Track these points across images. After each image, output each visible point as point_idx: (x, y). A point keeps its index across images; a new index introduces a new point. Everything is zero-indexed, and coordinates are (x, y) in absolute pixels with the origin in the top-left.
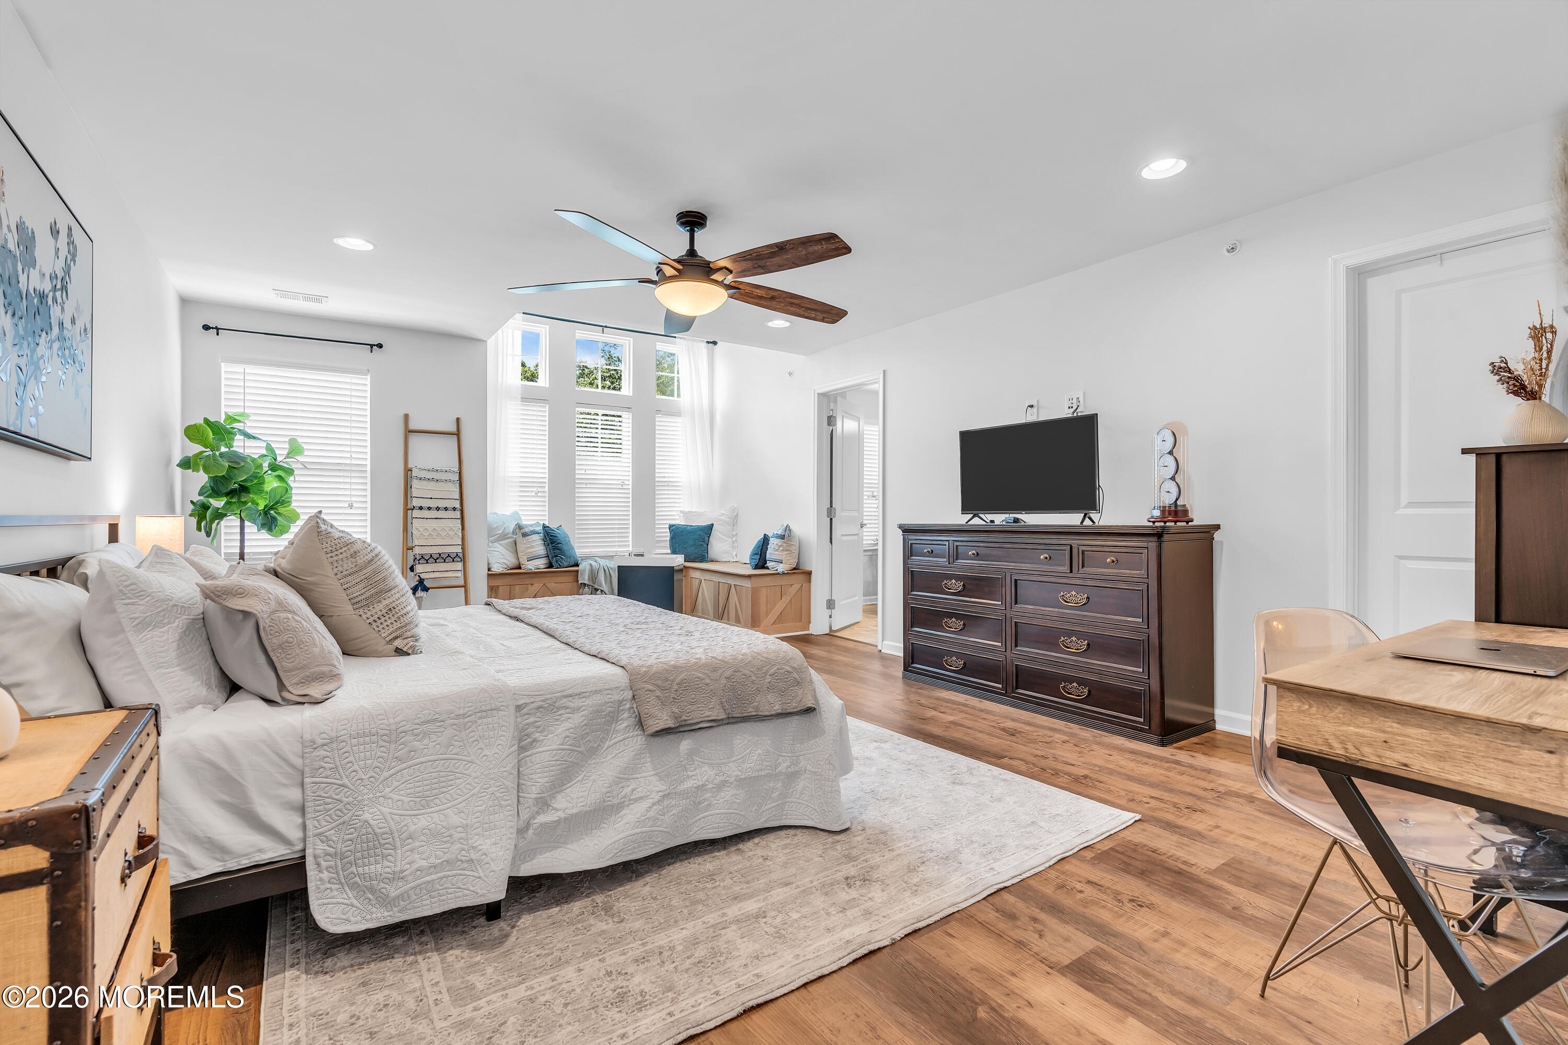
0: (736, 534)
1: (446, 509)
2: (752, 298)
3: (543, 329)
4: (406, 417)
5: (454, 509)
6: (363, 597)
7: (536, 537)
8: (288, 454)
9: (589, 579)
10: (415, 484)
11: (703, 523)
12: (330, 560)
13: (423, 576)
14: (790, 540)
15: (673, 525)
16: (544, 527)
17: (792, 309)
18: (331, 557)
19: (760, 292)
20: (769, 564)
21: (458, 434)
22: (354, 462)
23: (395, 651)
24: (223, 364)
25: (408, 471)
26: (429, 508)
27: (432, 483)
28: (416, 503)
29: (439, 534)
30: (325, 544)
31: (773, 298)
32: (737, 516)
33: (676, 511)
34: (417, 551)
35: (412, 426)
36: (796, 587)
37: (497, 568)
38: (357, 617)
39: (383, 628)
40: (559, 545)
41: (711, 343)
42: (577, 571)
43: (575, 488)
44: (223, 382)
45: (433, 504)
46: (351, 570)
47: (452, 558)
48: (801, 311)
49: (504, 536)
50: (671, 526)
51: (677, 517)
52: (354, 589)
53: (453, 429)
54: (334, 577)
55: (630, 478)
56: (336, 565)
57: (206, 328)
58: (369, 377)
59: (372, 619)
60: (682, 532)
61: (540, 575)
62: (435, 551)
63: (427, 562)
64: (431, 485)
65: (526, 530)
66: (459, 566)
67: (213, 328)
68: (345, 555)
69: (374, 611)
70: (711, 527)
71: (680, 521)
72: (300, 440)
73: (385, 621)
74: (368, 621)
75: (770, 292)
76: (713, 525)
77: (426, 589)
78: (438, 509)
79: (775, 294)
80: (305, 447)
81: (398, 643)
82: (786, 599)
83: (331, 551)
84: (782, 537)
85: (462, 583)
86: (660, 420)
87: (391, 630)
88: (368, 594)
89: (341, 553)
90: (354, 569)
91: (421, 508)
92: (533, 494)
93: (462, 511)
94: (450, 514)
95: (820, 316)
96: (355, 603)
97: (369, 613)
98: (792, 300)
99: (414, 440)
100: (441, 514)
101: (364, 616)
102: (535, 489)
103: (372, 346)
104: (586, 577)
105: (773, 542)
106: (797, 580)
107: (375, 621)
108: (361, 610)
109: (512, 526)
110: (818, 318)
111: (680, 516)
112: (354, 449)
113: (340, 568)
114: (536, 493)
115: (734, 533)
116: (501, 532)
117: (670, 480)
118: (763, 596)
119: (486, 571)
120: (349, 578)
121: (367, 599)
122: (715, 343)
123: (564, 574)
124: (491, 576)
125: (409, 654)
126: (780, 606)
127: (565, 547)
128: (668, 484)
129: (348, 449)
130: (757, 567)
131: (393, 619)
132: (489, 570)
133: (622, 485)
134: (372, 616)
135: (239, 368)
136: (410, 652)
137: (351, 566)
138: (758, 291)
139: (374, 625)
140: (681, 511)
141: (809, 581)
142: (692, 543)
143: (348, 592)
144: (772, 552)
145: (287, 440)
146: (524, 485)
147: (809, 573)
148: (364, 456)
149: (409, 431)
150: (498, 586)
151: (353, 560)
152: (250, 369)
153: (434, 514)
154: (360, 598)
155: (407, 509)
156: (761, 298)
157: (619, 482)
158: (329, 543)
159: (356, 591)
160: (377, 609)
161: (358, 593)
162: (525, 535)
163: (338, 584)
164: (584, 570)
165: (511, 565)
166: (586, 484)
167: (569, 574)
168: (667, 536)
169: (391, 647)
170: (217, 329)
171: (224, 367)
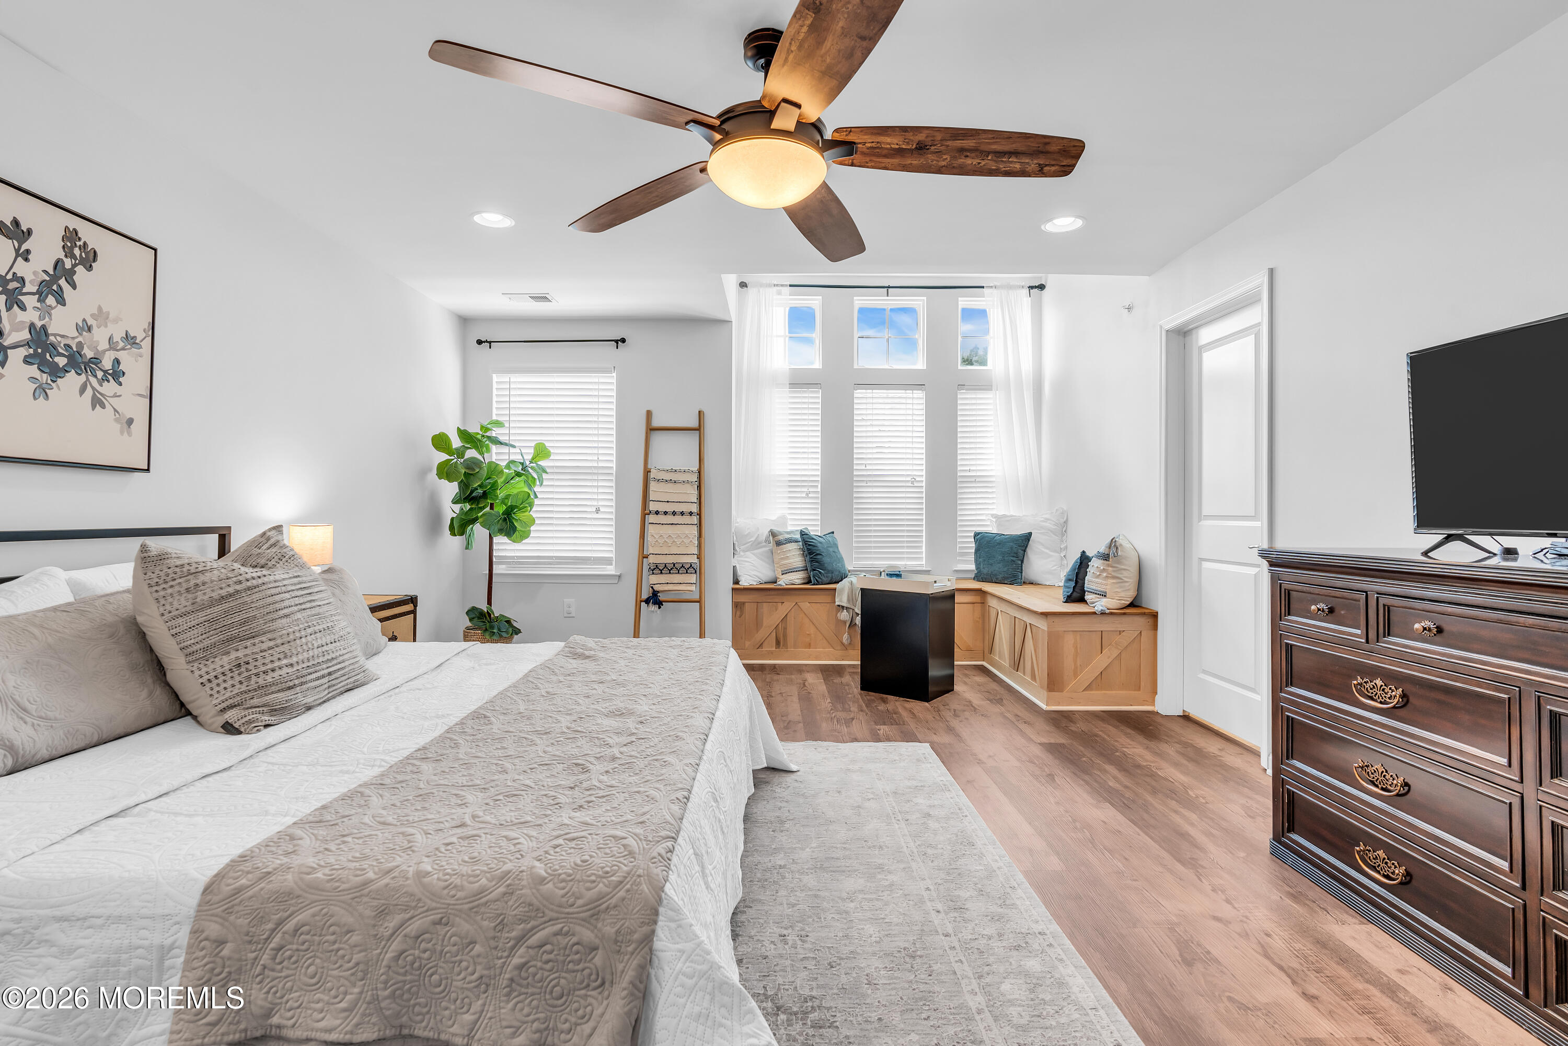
0: (1066, 548)
1: (682, 514)
2: (885, 156)
3: (814, 301)
4: (649, 414)
5: (691, 514)
6: (198, 646)
7: (792, 546)
8: (533, 459)
9: (848, 600)
10: (653, 486)
11: (1017, 530)
12: (155, 595)
13: (656, 588)
14: (1119, 562)
15: (979, 534)
16: (802, 534)
17: (969, 161)
18: (157, 591)
19: (892, 142)
20: (1088, 597)
21: (699, 429)
22: (601, 464)
23: (223, 727)
24: (494, 375)
25: (647, 472)
26: (666, 513)
27: (670, 485)
28: (653, 507)
29: (674, 541)
30: (149, 574)
31: (921, 148)
32: (1066, 522)
33: (987, 515)
34: (652, 559)
35: (656, 423)
36: (1130, 635)
37: (745, 582)
38: (189, 673)
39: (218, 692)
40: (819, 557)
41: (1036, 287)
42: (835, 589)
43: (853, 487)
44: (495, 392)
45: (670, 508)
46: (183, 610)
47: (686, 569)
48: (989, 163)
49: (757, 545)
50: (976, 534)
51: (989, 523)
52: (185, 636)
53: (695, 424)
54: (159, 618)
55: (924, 473)
56: (162, 601)
57: (480, 342)
58: (614, 374)
59: (207, 677)
60: (988, 542)
61: (797, 592)
62: (669, 560)
63: (661, 573)
64: (669, 487)
65: (781, 538)
66: (693, 578)
67: (484, 342)
68: (177, 588)
69: (212, 666)
70: (1027, 537)
71: (991, 528)
72: (547, 444)
73: (225, 681)
74: (201, 680)
75: (910, 135)
76: (1030, 534)
77: (659, 604)
78: (674, 513)
79: (921, 137)
80: (552, 451)
81: (231, 716)
82: (1110, 654)
83: (157, 584)
84: (1105, 557)
85: (697, 597)
86: (965, 399)
87: (228, 694)
88: (207, 643)
89: (172, 586)
90: (189, 608)
91: (657, 513)
92: (804, 495)
93: (699, 514)
94: (686, 519)
95: (1033, 164)
96: (190, 655)
97: (204, 669)
98: (958, 143)
99: (657, 438)
100: (677, 519)
101: (197, 673)
102: (805, 490)
103: (617, 341)
104: (845, 598)
105: (1095, 565)
106: (1134, 624)
107: (209, 681)
108: (196, 665)
109: (765, 532)
110: (1029, 169)
111: (991, 521)
112: (601, 451)
113: (168, 607)
114: (807, 494)
115: (1062, 546)
116: (753, 539)
117: (979, 474)
118: (1069, 643)
119: (731, 585)
120: (180, 620)
121: (204, 649)
122: (1041, 287)
123: (819, 592)
124: (738, 590)
125: (240, 733)
126: (1101, 661)
127: (826, 560)
128: (975, 479)
129: (595, 451)
130: (1069, 599)
131: (238, 679)
132: (736, 582)
133: (912, 483)
134: (208, 673)
135: (505, 378)
136: (242, 729)
137: (184, 603)
138: (889, 140)
139: (208, 685)
140: (992, 515)
141: (1155, 627)
142: (1000, 557)
143: (179, 638)
144: (1091, 581)
145: (533, 444)
146: (794, 484)
147: (1154, 616)
148: (608, 458)
149: (651, 430)
150: (744, 603)
151: (190, 596)
152: (515, 378)
153: (670, 519)
154: (195, 648)
155: (645, 512)
156: (900, 152)
157: (909, 479)
158: (157, 572)
159: (191, 637)
160: (217, 666)
161: (192, 641)
162: (779, 544)
163: (164, 627)
164: (842, 590)
165: (765, 579)
166: (867, 482)
167: (827, 592)
168: (971, 546)
169: (221, 720)
170: (490, 342)
171: (495, 378)
